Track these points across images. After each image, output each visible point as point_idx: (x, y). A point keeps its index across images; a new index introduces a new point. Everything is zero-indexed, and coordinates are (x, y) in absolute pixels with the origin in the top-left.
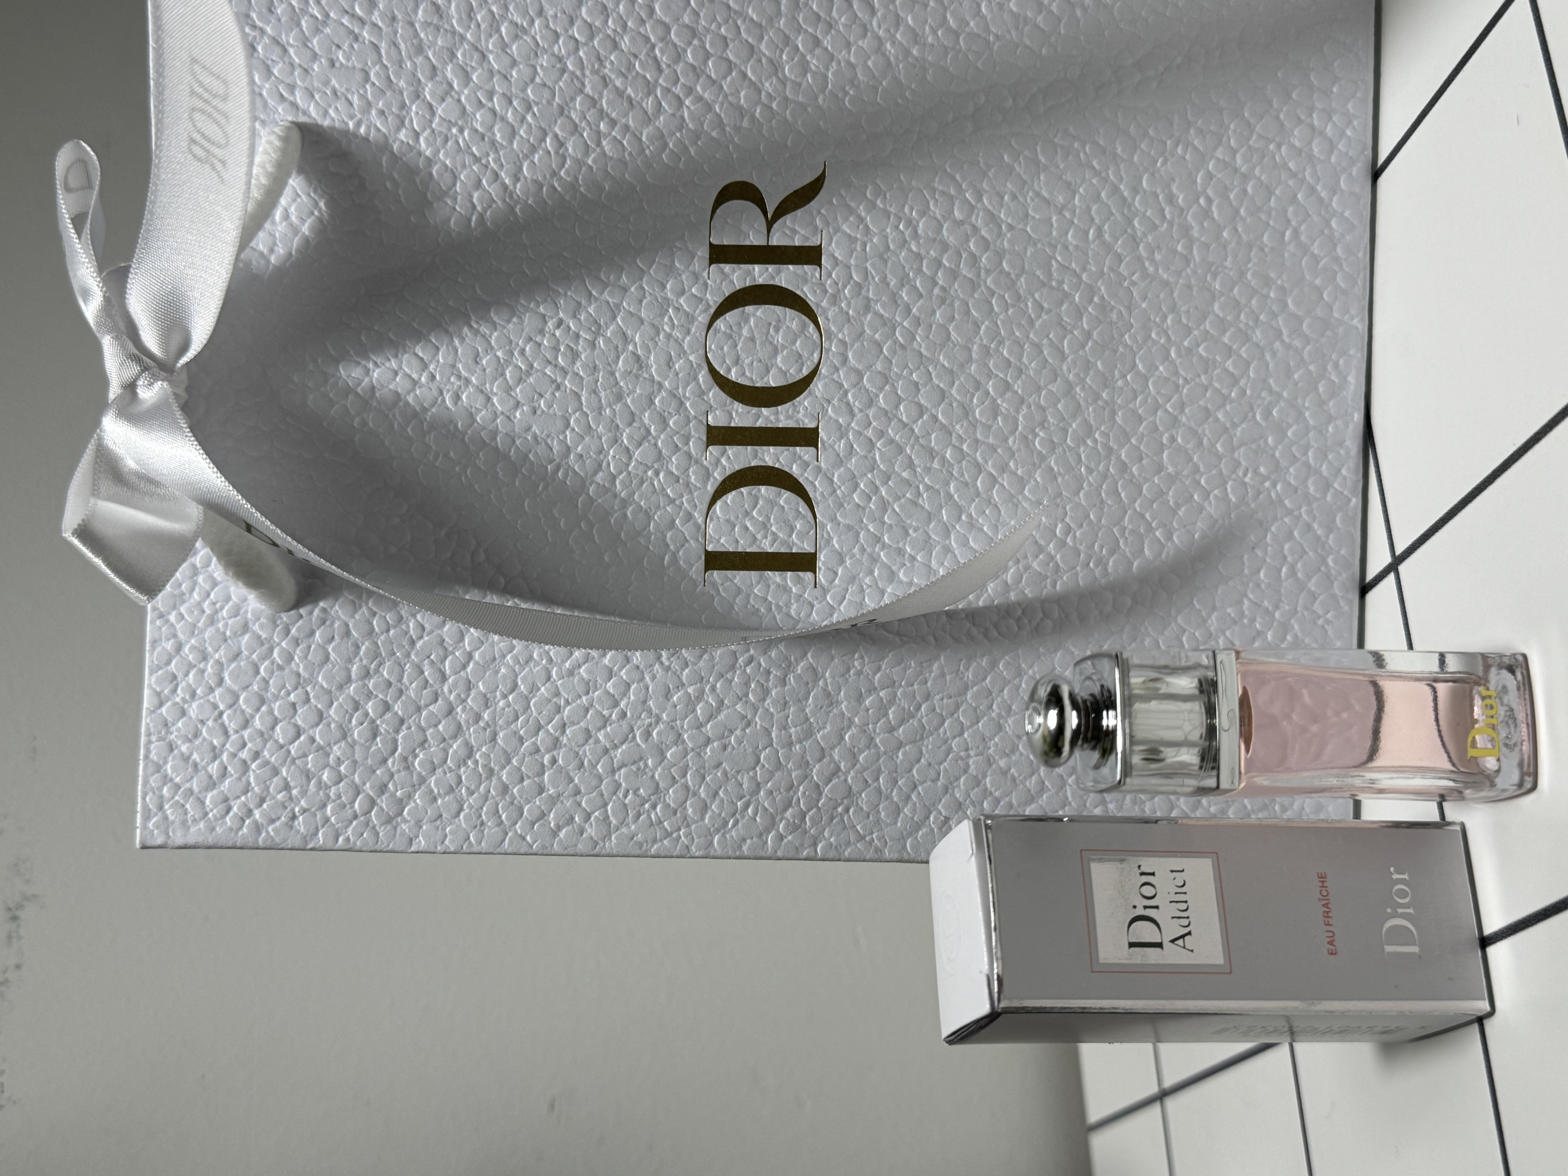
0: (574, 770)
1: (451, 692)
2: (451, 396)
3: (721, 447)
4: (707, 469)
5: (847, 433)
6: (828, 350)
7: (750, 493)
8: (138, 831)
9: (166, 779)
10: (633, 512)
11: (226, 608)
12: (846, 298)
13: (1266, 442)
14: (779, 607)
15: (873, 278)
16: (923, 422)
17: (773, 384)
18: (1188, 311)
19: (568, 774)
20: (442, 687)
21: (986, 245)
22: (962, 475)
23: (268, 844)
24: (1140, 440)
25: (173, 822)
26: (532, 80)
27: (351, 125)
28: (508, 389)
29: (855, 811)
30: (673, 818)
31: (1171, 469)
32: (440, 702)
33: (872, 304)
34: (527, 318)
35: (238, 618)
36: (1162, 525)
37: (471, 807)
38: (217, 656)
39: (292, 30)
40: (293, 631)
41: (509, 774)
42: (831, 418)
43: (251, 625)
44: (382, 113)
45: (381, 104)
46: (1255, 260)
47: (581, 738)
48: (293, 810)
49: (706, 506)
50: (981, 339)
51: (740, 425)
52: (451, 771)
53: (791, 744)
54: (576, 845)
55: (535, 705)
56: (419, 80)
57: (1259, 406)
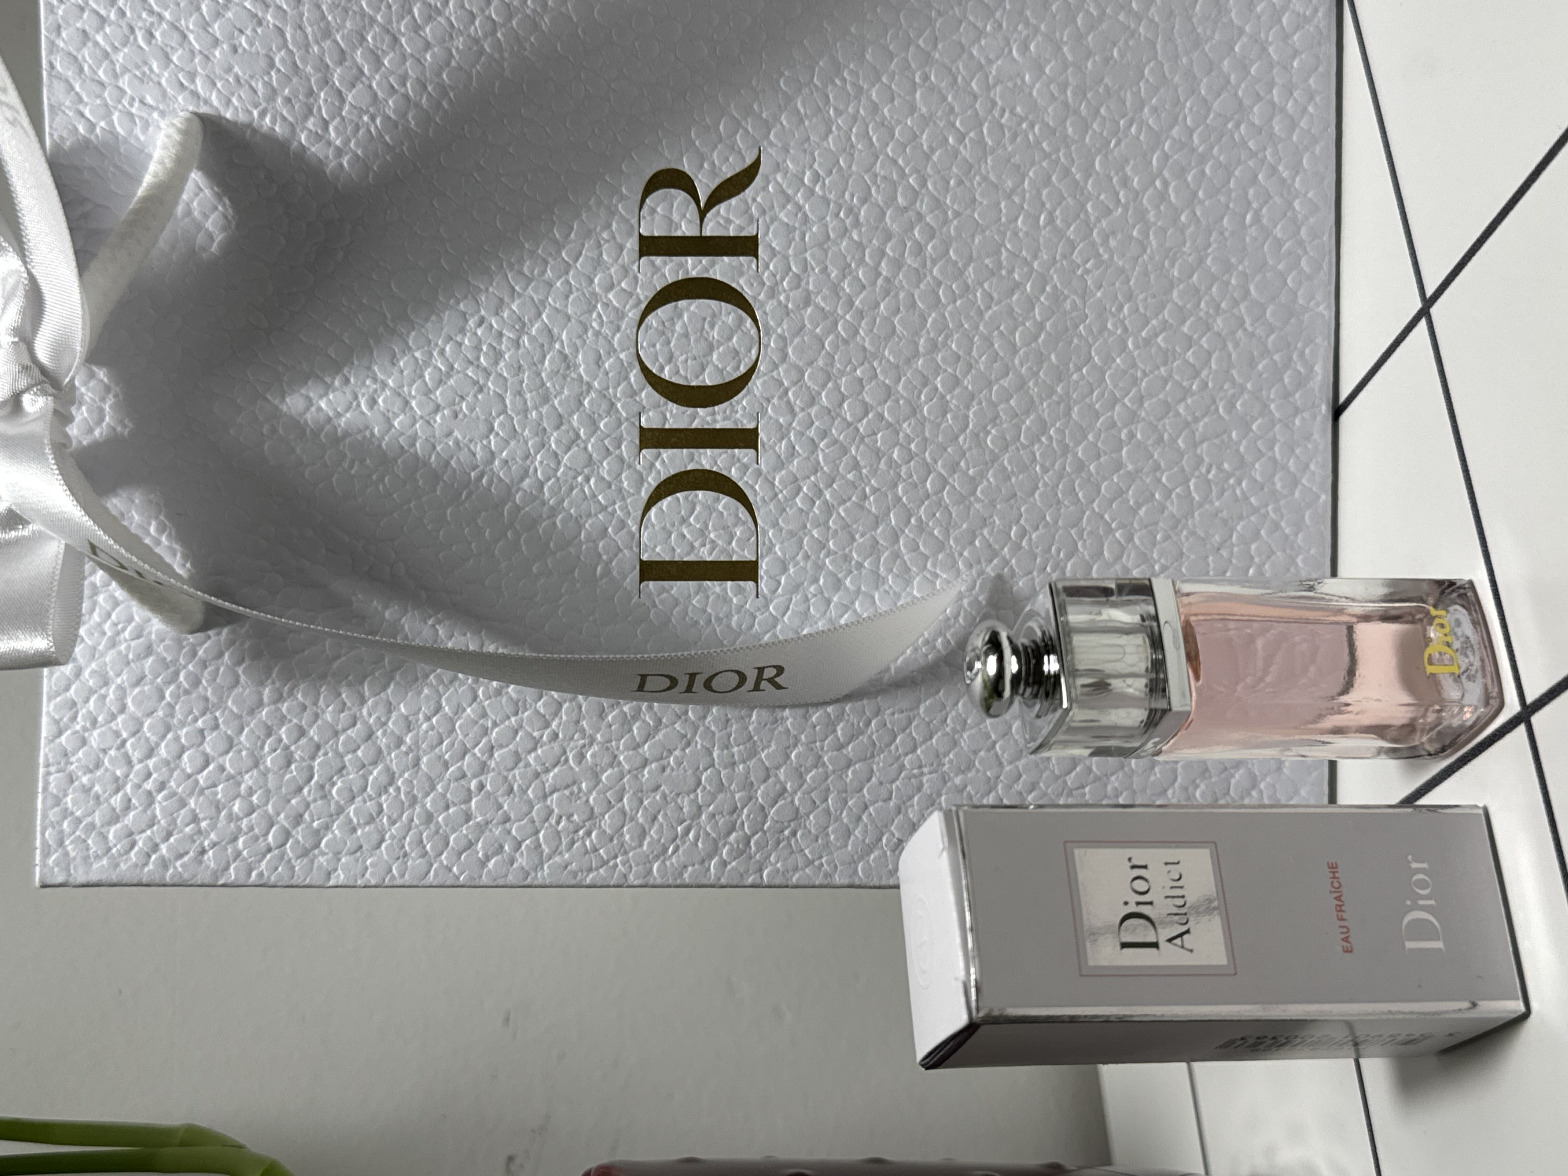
0: (503, 795)
1: (370, 715)
2: (367, 401)
3: (654, 451)
4: (640, 474)
5: (789, 433)
6: (767, 346)
7: (686, 498)
8: (38, 869)
9: (66, 813)
10: (562, 520)
11: (129, 629)
12: (785, 291)
13: (1230, 437)
14: (719, 620)
15: (813, 269)
16: (869, 422)
17: (709, 383)
18: (1146, 299)
19: (496, 799)
20: (360, 710)
21: (931, 233)
22: (911, 476)
23: (176, 880)
24: (1098, 437)
25: (74, 859)
26: (448, 64)
27: (255, 113)
28: (428, 392)
29: (803, 835)
30: (610, 846)
31: (1130, 467)
32: (358, 726)
33: (813, 297)
34: (446, 315)
35: (141, 640)
36: (1122, 526)
37: (393, 837)
38: (119, 681)
39: (191, 15)
40: (201, 653)
41: (434, 801)
42: (771, 418)
43: (155, 647)
44: (288, 100)
45: (287, 91)
46: (1214, 246)
47: (510, 763)
48: (202, 843)
49: (640, 513)
50: (928, 333)
51: (675, 426)
52: (371, 799)
53: (734, 764)
54: (506, 876)
55: (460, 727)
56: (328, 66)
57: (1221, 399)
